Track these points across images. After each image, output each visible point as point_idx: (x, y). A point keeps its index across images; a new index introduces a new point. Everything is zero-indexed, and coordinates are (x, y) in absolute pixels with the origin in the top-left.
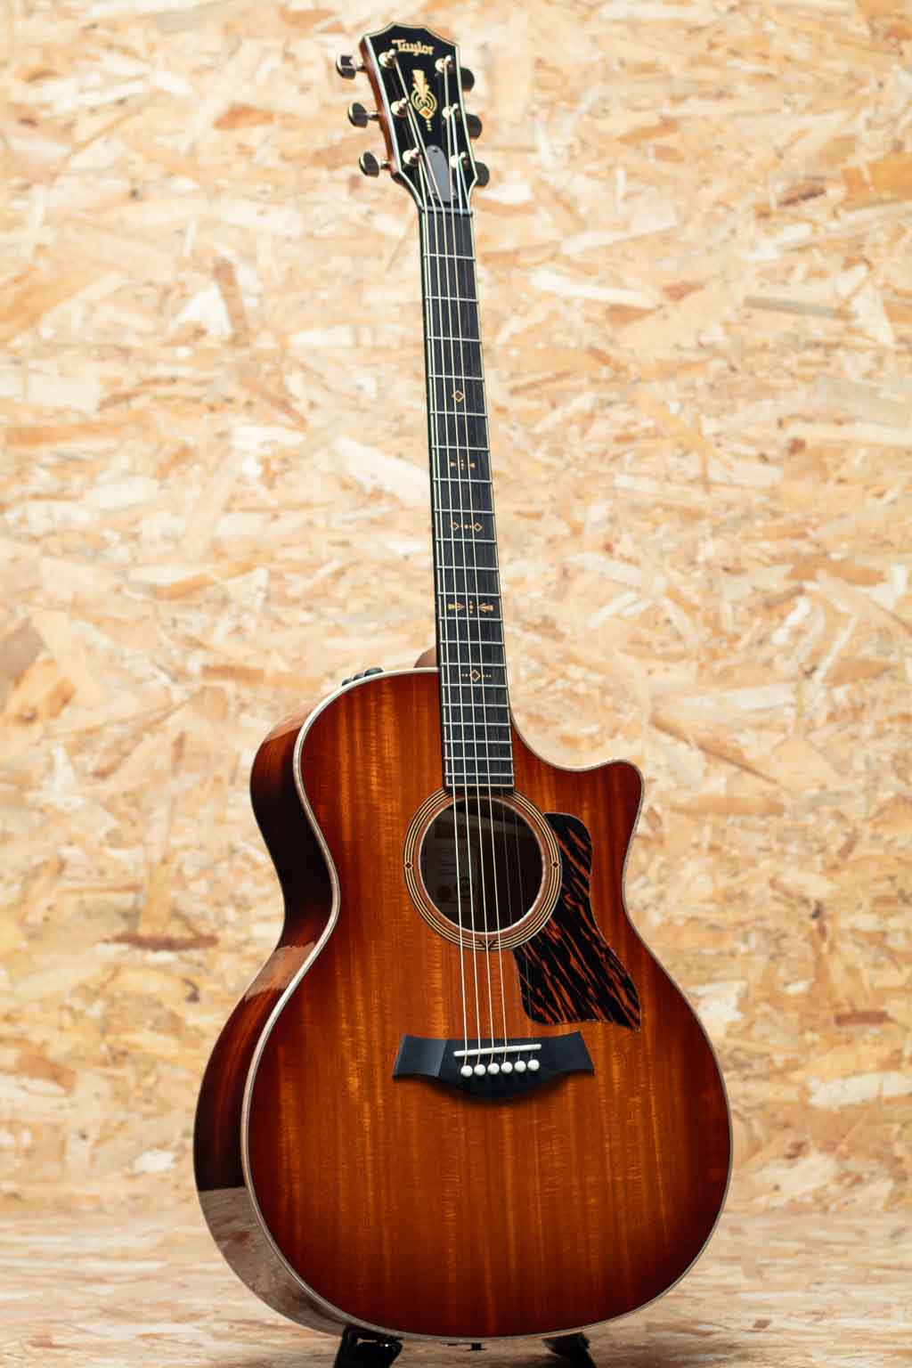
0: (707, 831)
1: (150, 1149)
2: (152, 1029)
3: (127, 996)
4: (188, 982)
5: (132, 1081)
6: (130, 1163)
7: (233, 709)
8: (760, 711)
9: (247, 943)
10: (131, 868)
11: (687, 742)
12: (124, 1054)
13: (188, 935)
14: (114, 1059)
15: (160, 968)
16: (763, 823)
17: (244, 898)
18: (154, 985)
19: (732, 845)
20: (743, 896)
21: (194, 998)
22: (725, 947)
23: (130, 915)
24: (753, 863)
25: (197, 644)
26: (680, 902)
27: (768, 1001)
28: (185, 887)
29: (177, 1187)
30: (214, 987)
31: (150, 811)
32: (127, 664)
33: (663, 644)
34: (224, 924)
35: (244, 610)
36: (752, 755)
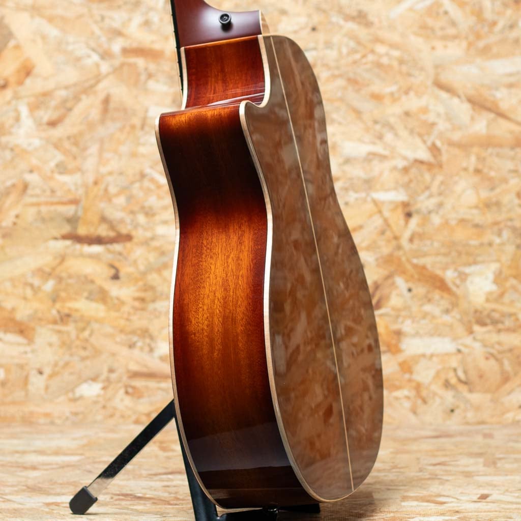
0: (473, 159)
1: (85, 381)
2: (87, 298)
3: (70, 277)
4: (112, 266)
5: (73, 334)
6: (73, 390)
7: (143, 77)
8: (511, 75)
9: (152, 239)
10: (73, 188)
11: (459, 97)
12: (68, 316)
13: (112, 234)
14: (62, 320)
15: (92, 257)
16: (512, 153)
17: (151, 208)
18: (89, 268)
19: (491, 168)
20: (498, 204)
21: (116, 277)
22: (485, 239)
23: (72, 221)
24: (505, 181)
25: (118, 33)
26: (453, 208)
27: (515, 277)
28: (110, 200)
29: (104, 407)
30: (131, 270)
31: (85, 149)
32: (70, 48)
33: (442, 29)
34: (136, 226)
35: (151, 9)
36: (504, 106)
